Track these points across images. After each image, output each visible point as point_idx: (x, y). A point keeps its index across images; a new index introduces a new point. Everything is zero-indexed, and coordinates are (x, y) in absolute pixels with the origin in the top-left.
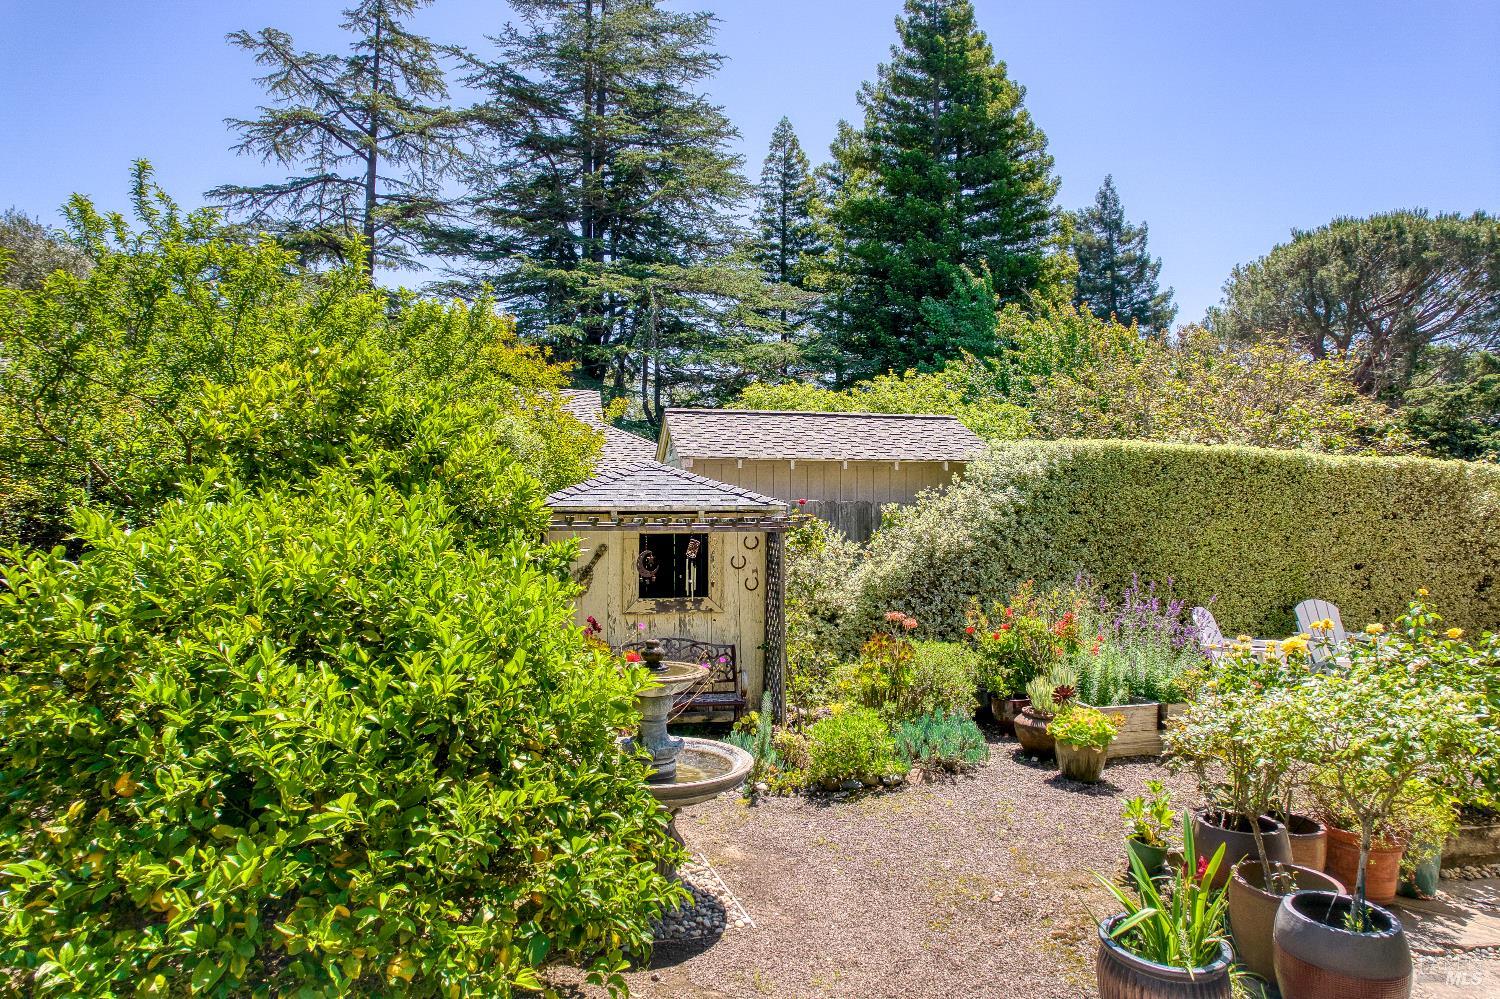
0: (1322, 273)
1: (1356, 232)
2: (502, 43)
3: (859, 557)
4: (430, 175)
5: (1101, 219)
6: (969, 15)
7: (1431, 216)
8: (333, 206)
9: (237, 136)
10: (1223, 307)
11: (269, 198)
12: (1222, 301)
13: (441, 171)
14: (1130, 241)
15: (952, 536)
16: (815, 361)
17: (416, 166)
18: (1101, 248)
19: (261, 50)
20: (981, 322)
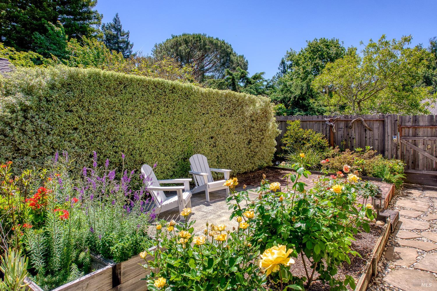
0: (180, 48)
1: (189, 37)
5: (114, 27)
7: (207, 36)
10: (152, 56)
12: (152, 54)
14: (124, 36)
18: (114, 37)
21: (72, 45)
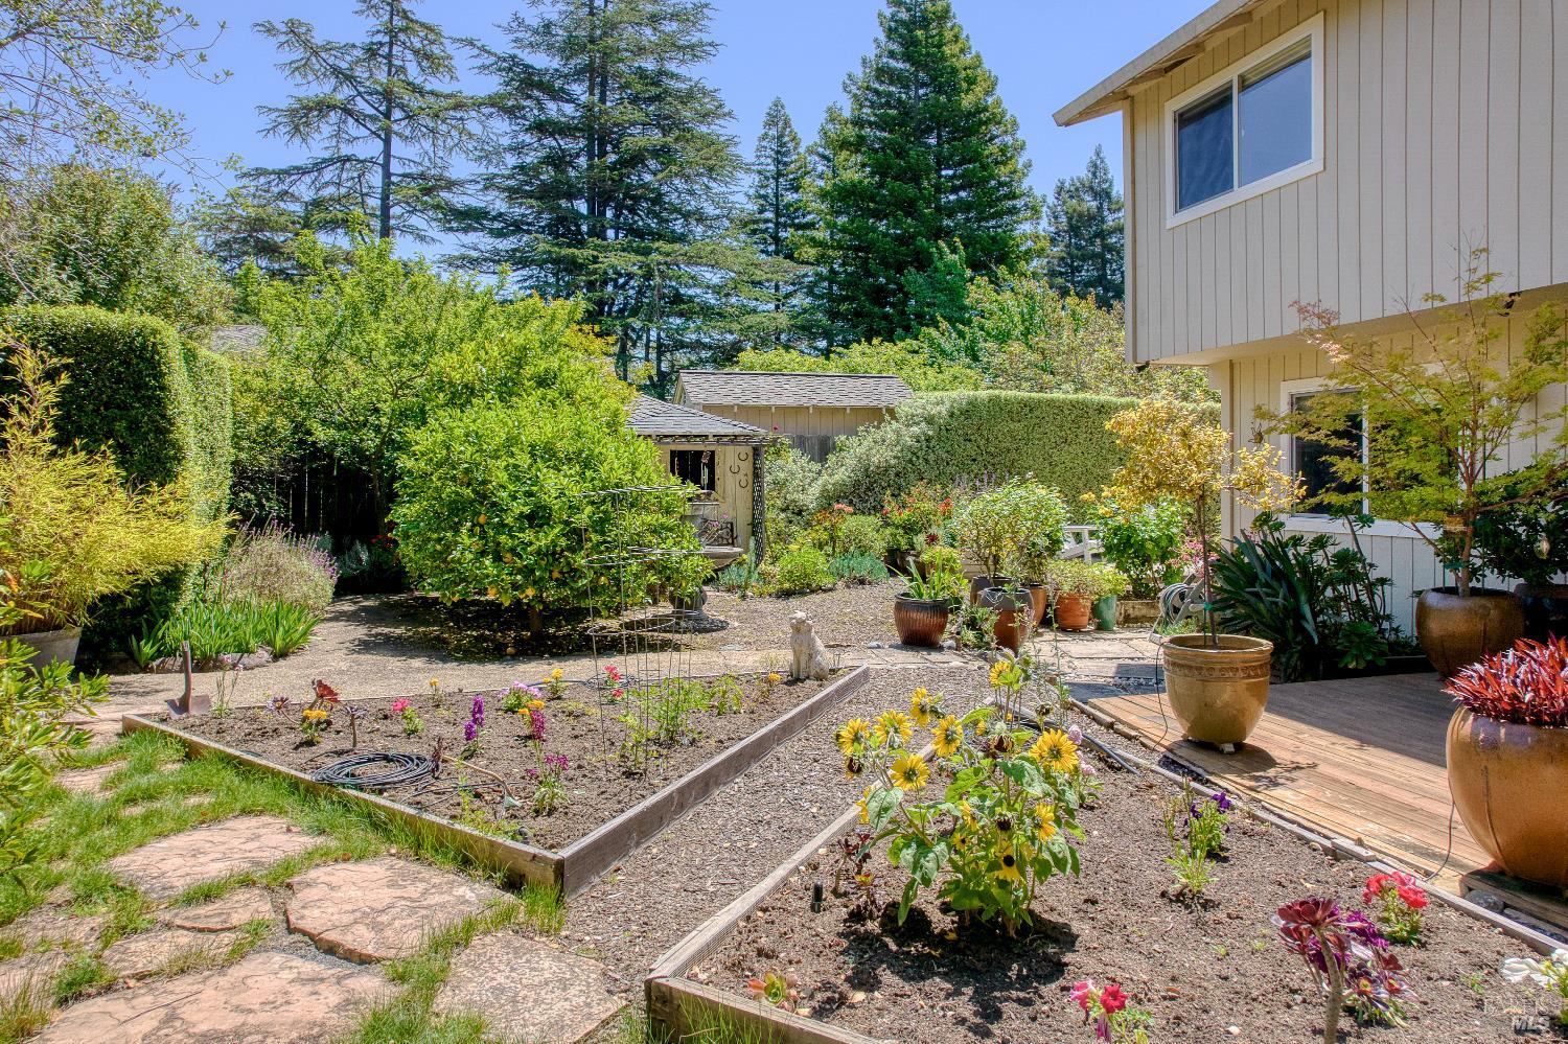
2: (510, 30)
3: (819, 473)
4: (440, 154)
5: (1091, 188)
6: (947, 11)
8: (349, 184)
9: (266, 121)
11: (293, 177)
13: (451, 150)
14: (1119, 210)
15: (881, 456)
16: (807, 330)
17: (427, 144)
18: (1091, 218)
19: (283, 38)
20: (954, 295)
21: (978, 292)
